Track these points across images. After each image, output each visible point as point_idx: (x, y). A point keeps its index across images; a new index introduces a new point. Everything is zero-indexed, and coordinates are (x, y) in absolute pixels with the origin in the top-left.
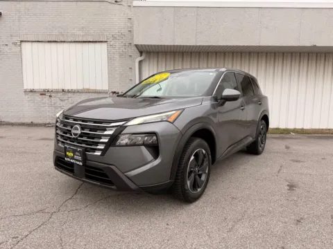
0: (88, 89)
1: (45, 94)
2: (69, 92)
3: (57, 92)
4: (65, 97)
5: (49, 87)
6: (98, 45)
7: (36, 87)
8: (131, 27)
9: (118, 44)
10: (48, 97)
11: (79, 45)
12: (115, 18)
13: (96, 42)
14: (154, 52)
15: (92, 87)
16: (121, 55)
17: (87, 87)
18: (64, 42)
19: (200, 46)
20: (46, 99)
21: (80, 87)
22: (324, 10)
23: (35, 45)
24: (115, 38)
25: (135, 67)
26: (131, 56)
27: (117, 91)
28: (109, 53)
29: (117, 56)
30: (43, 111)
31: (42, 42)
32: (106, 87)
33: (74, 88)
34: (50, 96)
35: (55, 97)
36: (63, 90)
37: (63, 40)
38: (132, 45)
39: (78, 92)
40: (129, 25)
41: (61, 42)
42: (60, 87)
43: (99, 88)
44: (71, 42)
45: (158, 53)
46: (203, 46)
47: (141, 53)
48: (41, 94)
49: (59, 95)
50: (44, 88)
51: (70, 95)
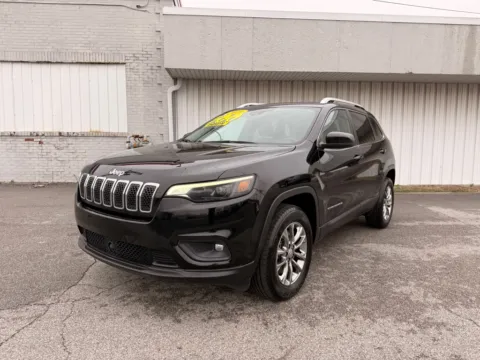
0: (96, 132)
1: (32, 140)
2: (69, 135)
3: (51, 136)
4: (63, 144)
5: (39, 129)
6: (112, 69)
7: (20, 130)
8: (160, 44)
9: (141, 67)
10: (37, 144)
11: (84, 68)
12: (138, 30)
13: (108, 64)
14: (194, 79)
15: (105, 129)
16: (146, 83)
17: (95, 128)
18: (62, 63)
19: (258, 72)
20: (34, 146)
21: (86, 129)
22: (421, 26)
23: (17, 67)
24: (137, 59)
25: (167, 100)
26: (160, 84)
27: (140, 135)
28: (128, 79)
29: (141, 85)
30: (30, 164)
31: (28, 62)
32: (124, 129)
33: (77, 129)
34: (40, 143)
35: (48, 143)
36: (60, 134)
37: (59, 61)
38: (163, 68)
39: (83, 136)
40: (158, 40)
41: (57, 63)
42: (56, 130)
43: (114, 130)
44: (72, 63)
45: (199, 80)
46: (262, 72)
47: (175, 80)
48: (26, 140)
49: (55, 140)
50: (31, 130)
51: (70, 140)
